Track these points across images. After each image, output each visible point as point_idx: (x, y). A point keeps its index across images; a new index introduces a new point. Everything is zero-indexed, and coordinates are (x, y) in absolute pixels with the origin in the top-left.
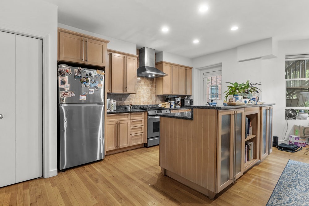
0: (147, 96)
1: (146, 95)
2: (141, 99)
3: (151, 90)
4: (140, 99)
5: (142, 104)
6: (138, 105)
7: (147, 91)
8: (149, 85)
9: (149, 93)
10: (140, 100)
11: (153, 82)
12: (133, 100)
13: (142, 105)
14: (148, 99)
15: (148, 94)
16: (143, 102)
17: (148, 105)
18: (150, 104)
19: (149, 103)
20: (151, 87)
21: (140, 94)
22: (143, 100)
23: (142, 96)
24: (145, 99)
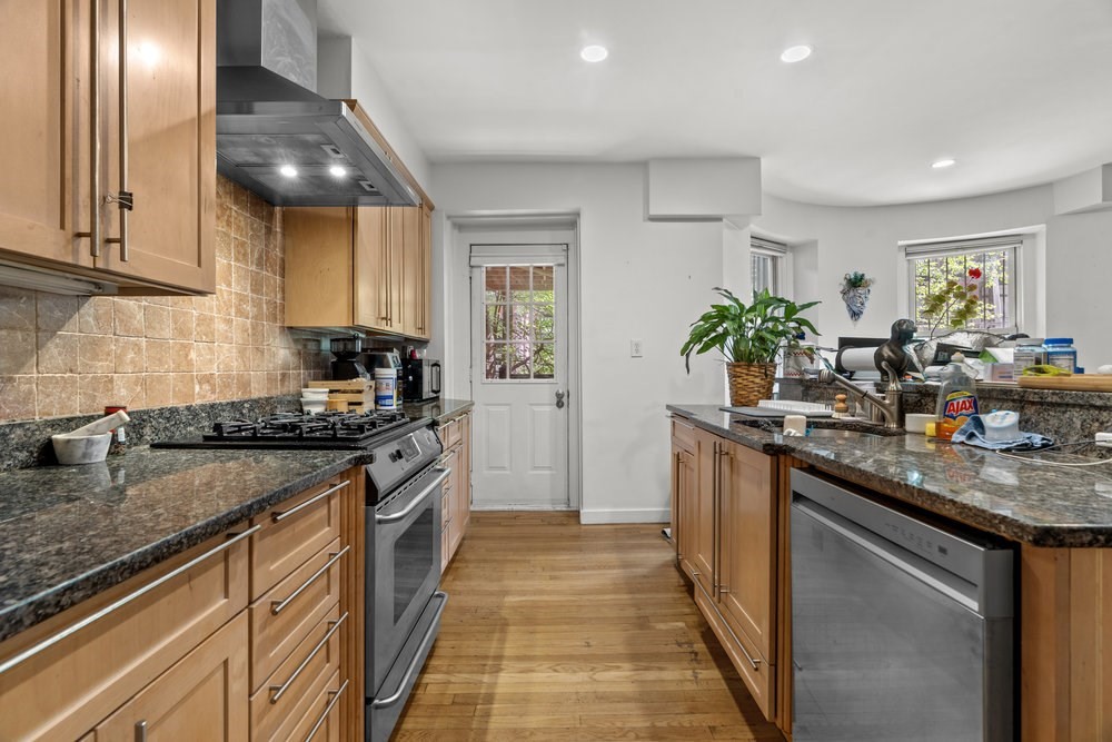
0: (236, 336)
1: (229, 322)
2: (193, 355)
3: (256, 288)
4: (186, 348)
5: (201, 396)
6: (174, 411)
7: (235, 288)
8: (243, 244)
9: (248, 308)
10: (190, 363)
11: (269, 231)
12: (119, 358)
13: (203, 408)
14: (242, 352)
15: (240, 312)
16: (208, 379)
17: (242, 403)
18: (255, 395)
19: (248, 383)
20: (259, 264)
21: (187, 313)
22: (211, 361)
23: (202, 328)
24: (222, 357)
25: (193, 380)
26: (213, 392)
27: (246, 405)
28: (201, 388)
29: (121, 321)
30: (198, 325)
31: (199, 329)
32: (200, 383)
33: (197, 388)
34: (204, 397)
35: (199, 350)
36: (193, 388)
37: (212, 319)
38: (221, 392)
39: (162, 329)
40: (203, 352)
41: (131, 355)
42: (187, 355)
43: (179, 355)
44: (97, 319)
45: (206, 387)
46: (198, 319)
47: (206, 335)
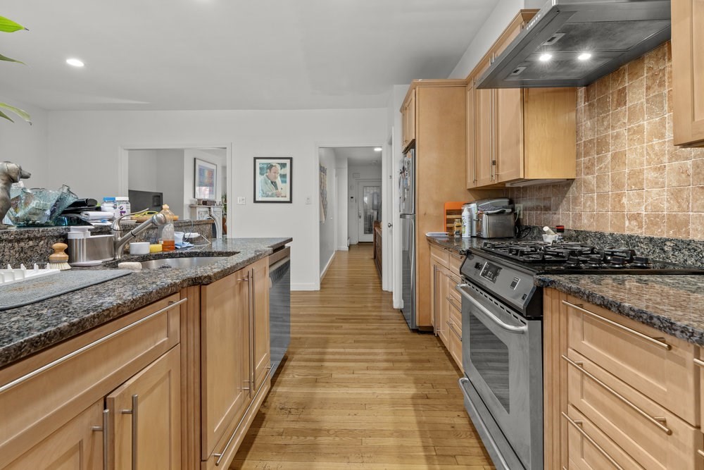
0: (669, 180)
1: (661, 169)
2: (624, 200)
4: (620, 196)
5: (630, 228)
10: (622, 206)
12: (585, 204)
16: (636, 217)
21: (621, 173)
22: (639, 204)
23: (632, 180)
24: (650, 200)
25: (624, 217)
26: (641, 227)
27: (668, 243)
28: (630, 223)
29: (585, 186)
30: (629, 179)
31: (629, 182)
32: (629, 220)
33: (627, 223)
34: (632, 230)
35: (629, 197)
36: (624, 223)
37: (641, 172)
38: (648, 228)
39: (604, 187)
40: (633, 198)
41: (589, 203)
42: (620, 201)
43: (615, 201)
44: (577, 188)
45: (634, 223)
46: (629, 174)
47: (634, 185)
